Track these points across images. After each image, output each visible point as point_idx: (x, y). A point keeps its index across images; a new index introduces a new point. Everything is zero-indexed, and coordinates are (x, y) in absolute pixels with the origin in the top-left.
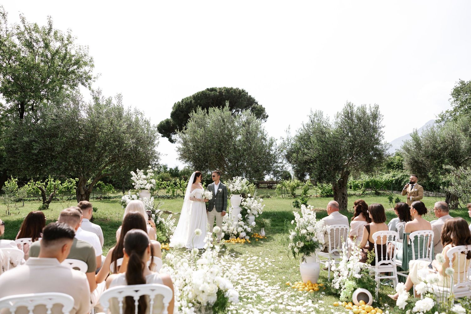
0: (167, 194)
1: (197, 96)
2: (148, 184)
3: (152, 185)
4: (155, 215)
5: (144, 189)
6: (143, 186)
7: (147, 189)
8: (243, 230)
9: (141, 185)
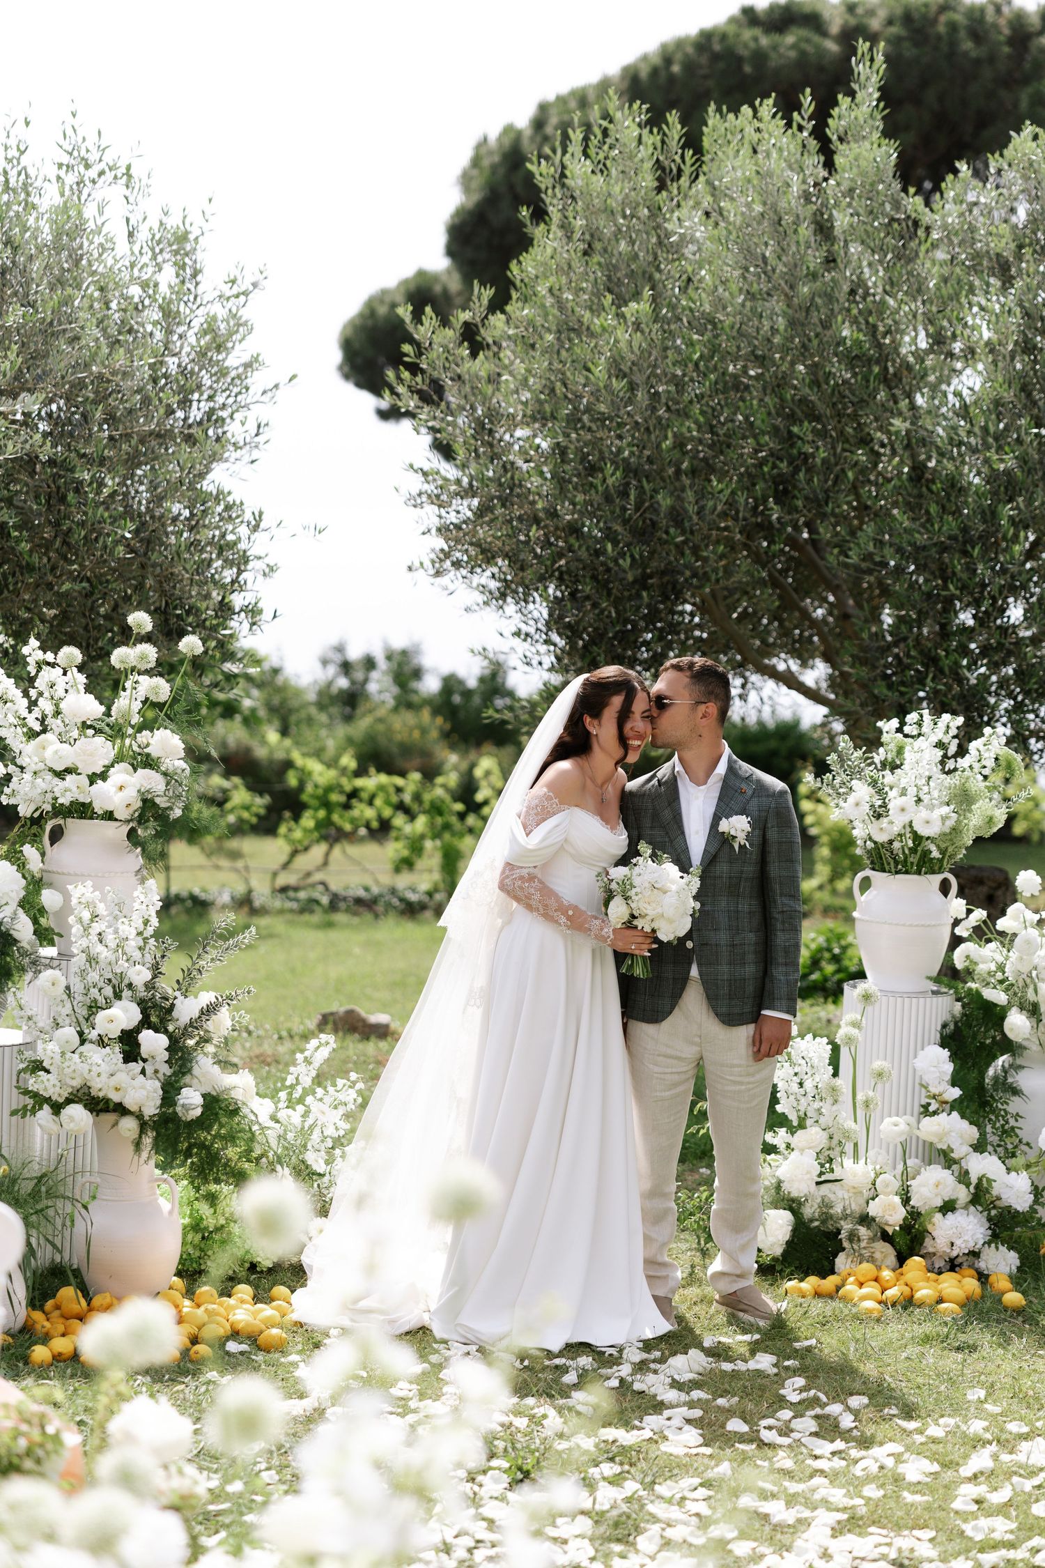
0: (403, 881)
1: (655, 72)
2: (120, 774)
3: (151, 781)
4: (163, 1040)
5: (82, 810)
6: (70, 790)
7: (109, 816)
8: (963, 1194)
9: (60, 775)
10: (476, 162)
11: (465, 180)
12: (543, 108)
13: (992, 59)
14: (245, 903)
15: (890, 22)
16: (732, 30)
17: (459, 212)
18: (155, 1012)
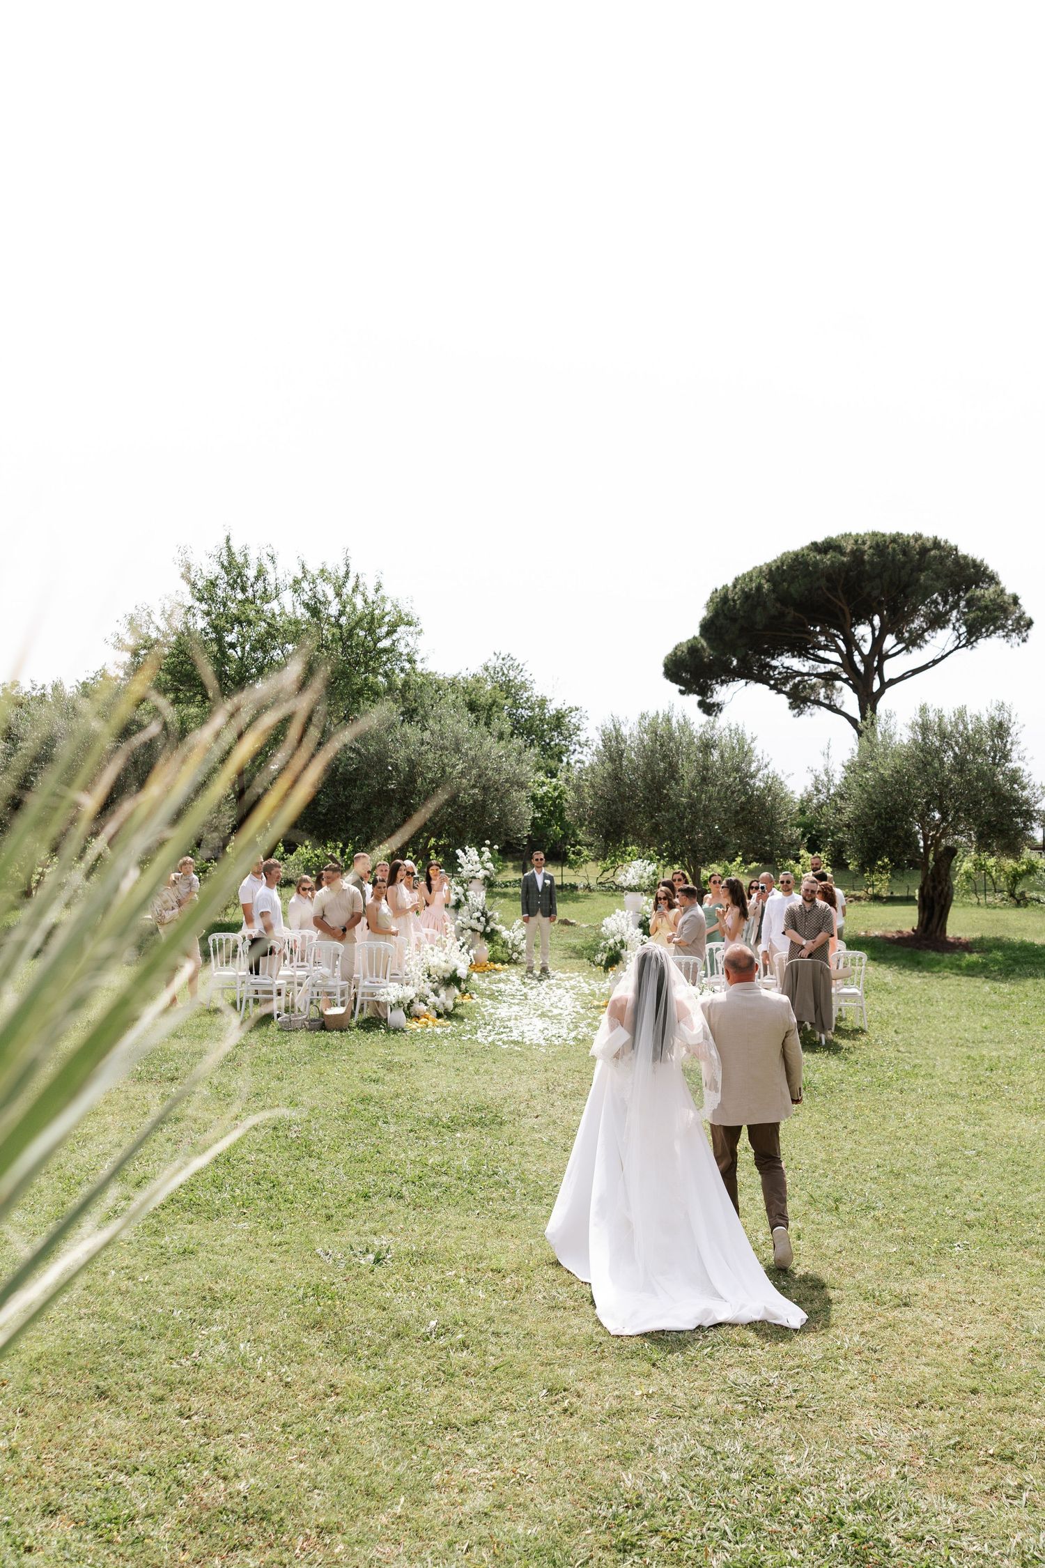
2: (482, 871)
7: (479, 879)
9: (471, 871)
10: (712, 600)
11: (708, 606)
12: (737, 580)
13: (911, 561)
14: (588, 887)
15: (870, 548)
16: (806, 552)
17: (704, 619)
18: (484, 914)
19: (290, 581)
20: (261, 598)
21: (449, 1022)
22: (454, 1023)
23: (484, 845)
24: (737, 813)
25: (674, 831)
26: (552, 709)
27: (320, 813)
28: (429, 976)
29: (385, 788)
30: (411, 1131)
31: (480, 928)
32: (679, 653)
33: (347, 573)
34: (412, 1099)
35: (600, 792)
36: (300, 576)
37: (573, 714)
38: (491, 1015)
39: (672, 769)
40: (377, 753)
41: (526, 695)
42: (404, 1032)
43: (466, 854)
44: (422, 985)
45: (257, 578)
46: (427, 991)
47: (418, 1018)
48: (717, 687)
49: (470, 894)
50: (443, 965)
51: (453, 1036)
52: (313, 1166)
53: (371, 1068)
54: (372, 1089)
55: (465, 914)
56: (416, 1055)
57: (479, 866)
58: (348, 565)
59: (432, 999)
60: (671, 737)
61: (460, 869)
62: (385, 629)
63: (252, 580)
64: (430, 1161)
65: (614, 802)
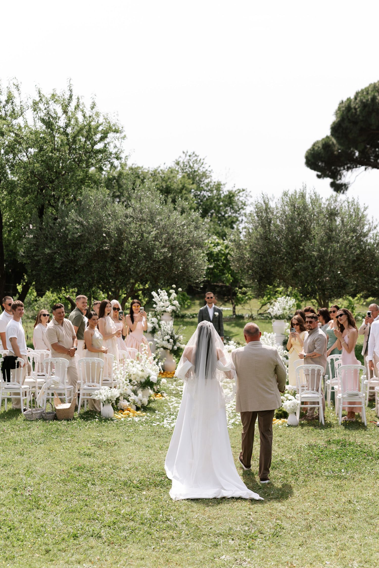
2: (170, 307)
4: (173, 340)
7: (169, 312)
9: (163, 307)
10: (339, 109)
11: (336, 114)
12: (357, 94)
14: (251, 317)
17: (334, 123)
18: (172, 337)
19: (30, 103)
20: (11, 115)
21: (144, 414)
22: (148, 414)
23: (172, 288)
24: (354, 261)
25: (308, 276)
26: (225, 191)
27: (56, 268)
28: (130, 381)
29: (101, 249)
30: (111, 490)
31: (170, 346)
32: (316, 148)
33: (71, 96)
34: (114, 468)
35: (255, 249)
36: (38, 99)
37: (241, 194)
38: (175, 407)
39: (307, 231)
40: (95, 224)
41: (207, 181)
42: (112, 420)
43: (158, 295)
44: (125, 387)
45: (7, 102)
46: (129, 392)
47: (123, 410)
48: (345, 172)
49: (162, 323)
50: (140, 373)
51: (146, 423)
52: (39, 515)
53: (86, 446)
54: (86, 461)
55: (159, 337)
56: (119, 437)
57: (168, 303)
58: (71, 91)
59: (133, 397)
60: (305, 208)
61: (154, 306)
62: (99, 136)
63: (4, 103)
64: (122, 512)
65: (265, 256)
